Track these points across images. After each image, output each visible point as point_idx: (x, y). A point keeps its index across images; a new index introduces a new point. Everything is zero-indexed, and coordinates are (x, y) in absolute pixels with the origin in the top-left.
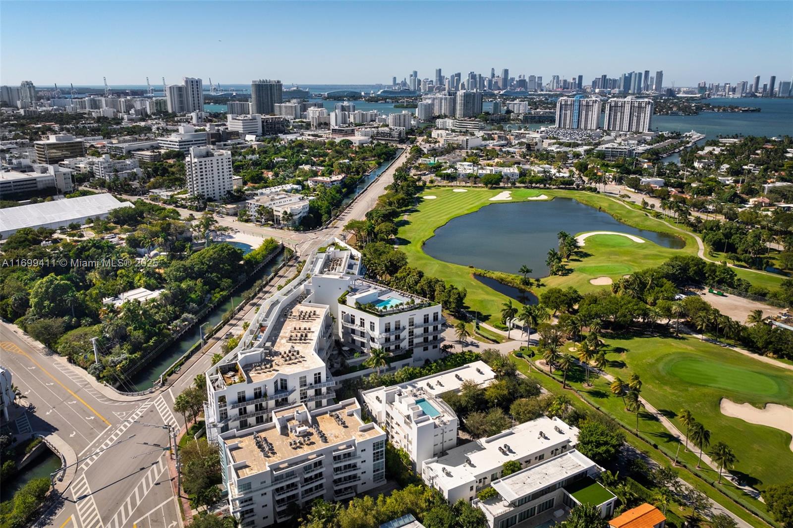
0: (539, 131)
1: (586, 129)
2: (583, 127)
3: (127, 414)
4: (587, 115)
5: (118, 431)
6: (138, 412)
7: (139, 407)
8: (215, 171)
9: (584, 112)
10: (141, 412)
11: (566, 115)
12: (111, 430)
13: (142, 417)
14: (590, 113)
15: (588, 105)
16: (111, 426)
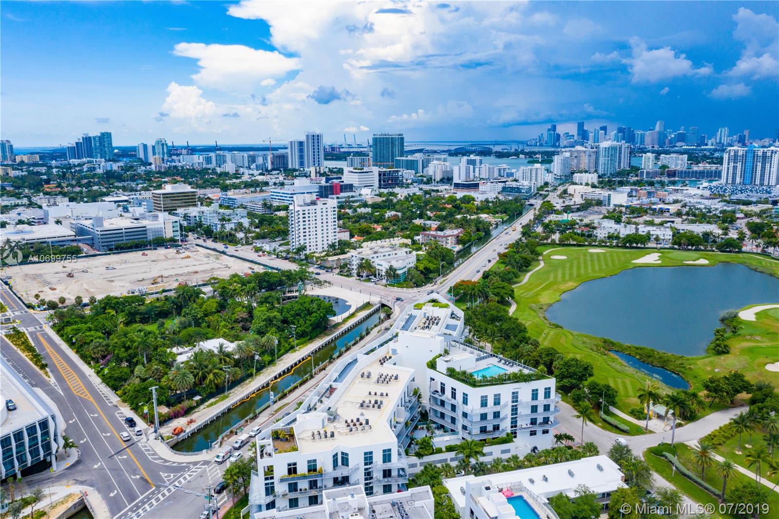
0: (701, 187)
1: (762, 184)
2: (758, 182)
3: (174, 476)
4: (763, 168)
5: (160, 496)
6: (186, 476)
7: (188, 470)
8: (319, 222)
9: (759, 165)
10: (190, 476)
11: (735, 168)
12: (153, 493)
13: (189, 482)
14: (768, 165)
15: (764, 156)
16: (154, 488)
